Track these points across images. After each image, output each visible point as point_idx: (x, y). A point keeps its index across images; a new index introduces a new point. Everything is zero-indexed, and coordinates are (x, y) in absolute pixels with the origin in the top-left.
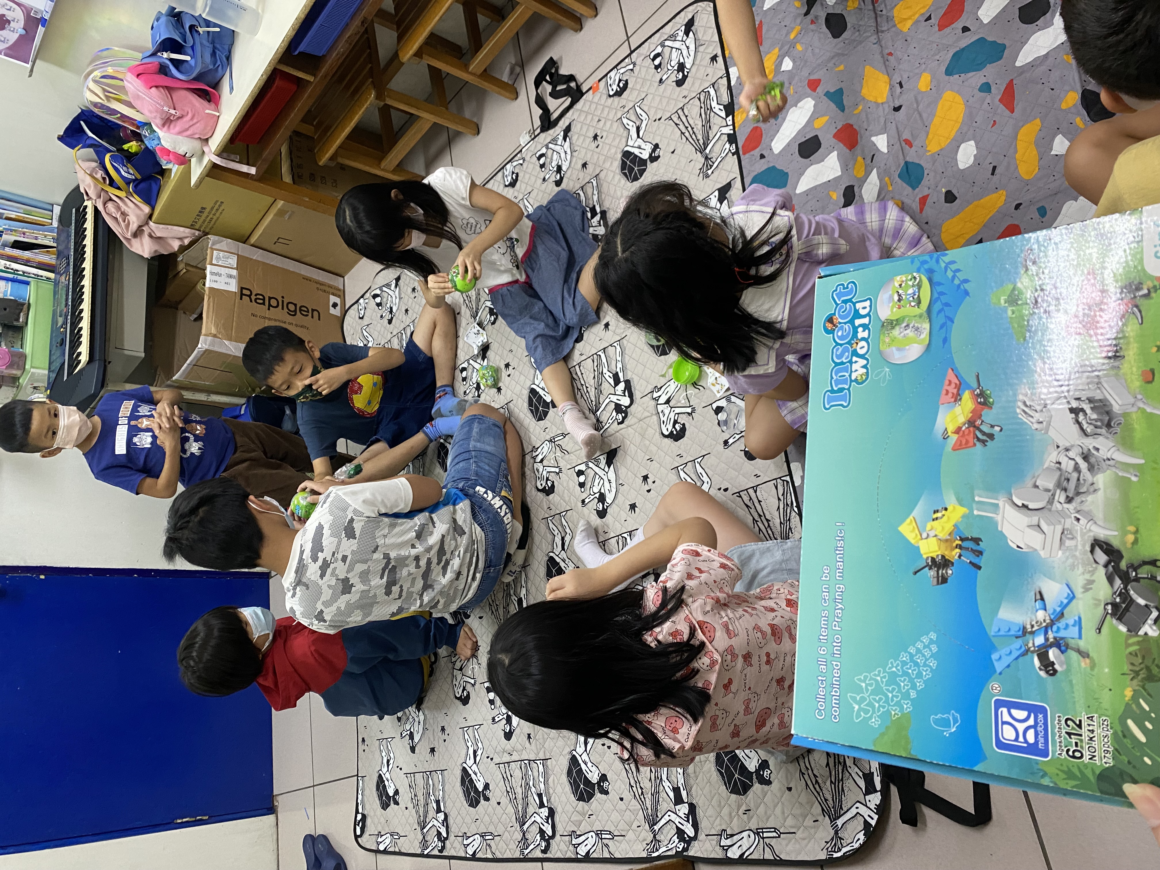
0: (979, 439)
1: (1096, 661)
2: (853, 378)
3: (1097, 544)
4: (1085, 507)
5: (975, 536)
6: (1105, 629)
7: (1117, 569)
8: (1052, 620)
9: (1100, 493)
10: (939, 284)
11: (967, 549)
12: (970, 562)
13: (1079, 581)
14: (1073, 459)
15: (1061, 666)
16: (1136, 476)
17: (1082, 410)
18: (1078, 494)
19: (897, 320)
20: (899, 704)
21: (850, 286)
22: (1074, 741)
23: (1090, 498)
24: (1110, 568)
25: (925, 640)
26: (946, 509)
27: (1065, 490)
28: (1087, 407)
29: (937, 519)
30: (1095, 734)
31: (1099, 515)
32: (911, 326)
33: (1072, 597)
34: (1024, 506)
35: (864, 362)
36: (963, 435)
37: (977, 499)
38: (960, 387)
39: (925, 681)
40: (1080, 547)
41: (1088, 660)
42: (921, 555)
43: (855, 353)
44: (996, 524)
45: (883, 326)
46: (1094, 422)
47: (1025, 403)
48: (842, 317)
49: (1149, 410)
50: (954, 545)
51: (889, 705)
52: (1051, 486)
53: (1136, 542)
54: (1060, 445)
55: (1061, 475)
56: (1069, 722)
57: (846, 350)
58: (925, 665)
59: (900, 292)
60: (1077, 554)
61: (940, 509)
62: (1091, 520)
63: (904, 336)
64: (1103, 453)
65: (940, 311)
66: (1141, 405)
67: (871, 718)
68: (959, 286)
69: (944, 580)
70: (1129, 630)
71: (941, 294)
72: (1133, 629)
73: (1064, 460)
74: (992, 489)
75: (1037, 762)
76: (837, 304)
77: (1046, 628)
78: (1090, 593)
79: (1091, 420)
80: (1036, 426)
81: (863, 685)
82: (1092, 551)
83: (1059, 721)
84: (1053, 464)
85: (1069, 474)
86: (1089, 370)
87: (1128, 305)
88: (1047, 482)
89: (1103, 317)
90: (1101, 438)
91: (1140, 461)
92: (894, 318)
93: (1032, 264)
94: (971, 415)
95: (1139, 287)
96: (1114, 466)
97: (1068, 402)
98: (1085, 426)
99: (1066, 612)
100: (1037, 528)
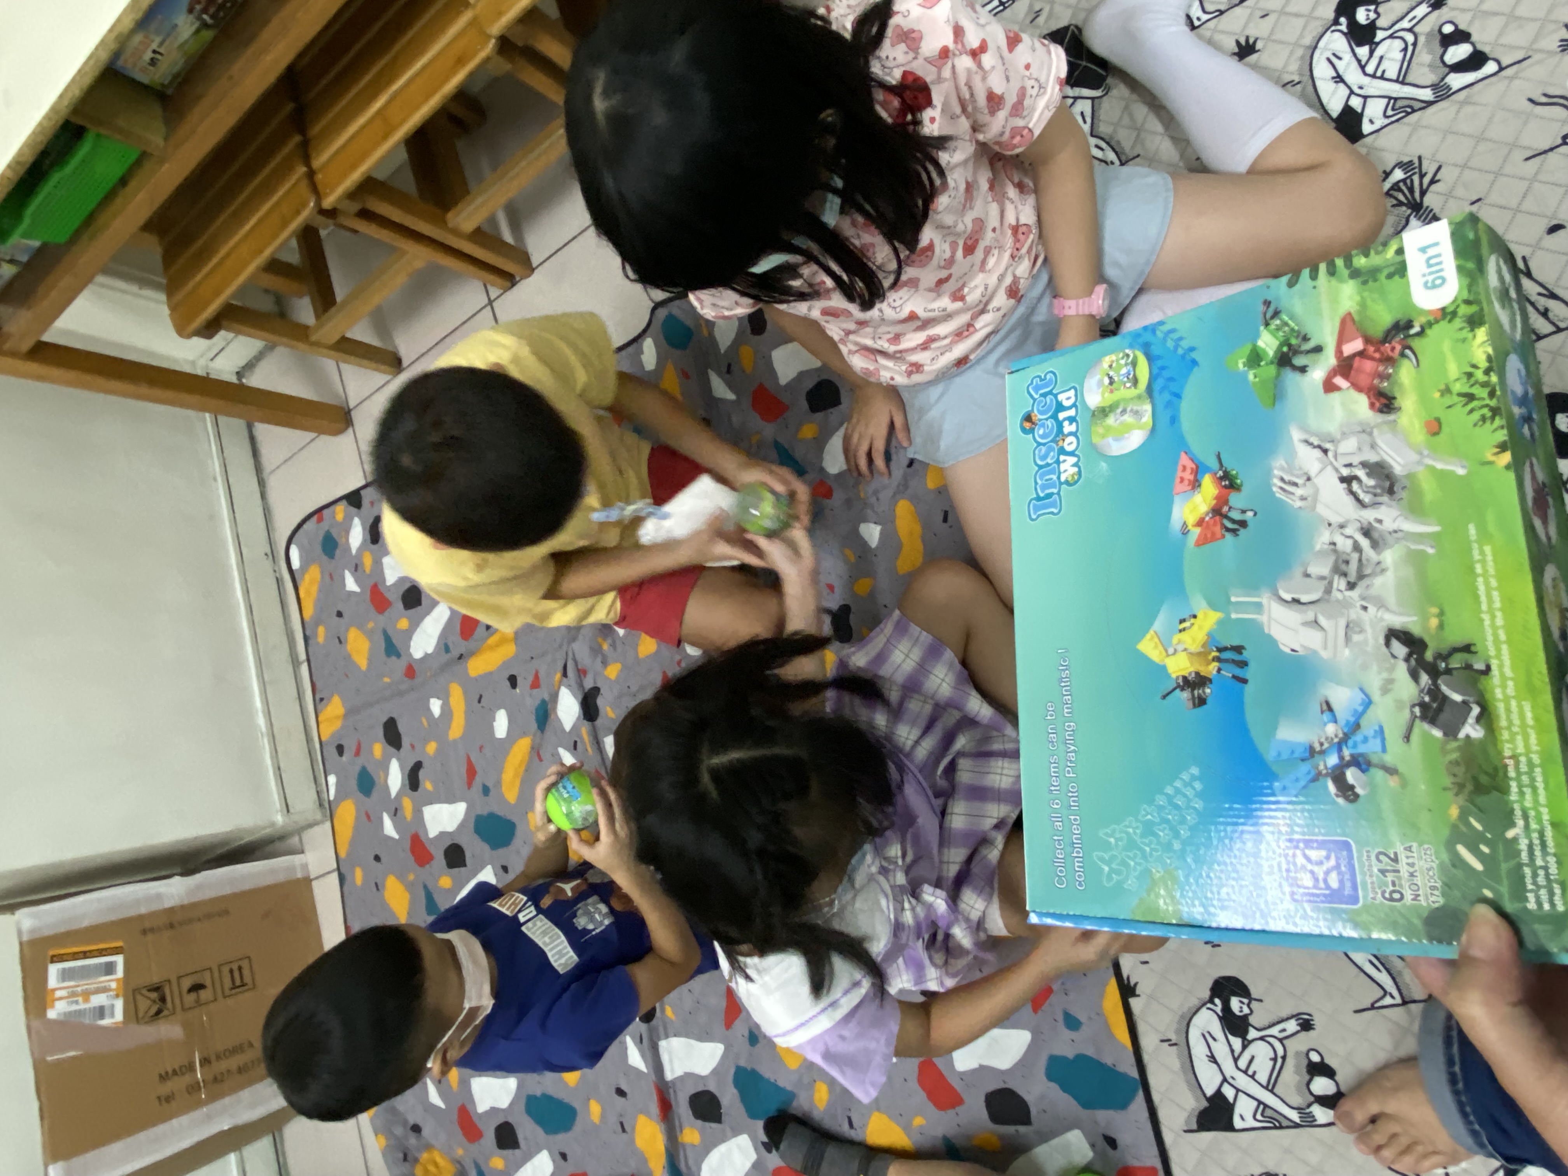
0: (1228, 529)
1: (1407, 775)
2: (1063, 479)
3: (1393, 634)
4: (1373, 592)
5: (1236, 643)
6: (1415, 736)
7: (1421, 662)
8: (1345, 734)
9: (1390, 573)
10: (1159, 357)
11: (1226, 661)
13: (1374, 681)
14: (1351, 537)
15: (1363, 788)
16: (1432, 546)
17: (1356, 478)
18: (1361, 577)
19: (1111, 407)
20: (1159, 859)
21: (1048, 377)
22: (1390, 880)
23: (1378, 581)
24: (1413, 662)
25: (1185, 776)
27: (1345, 575)
28: (1361, 473)
29: (1184, 629)
30: (1416, 868)
31: (1391, 600)
32: (1129, 409)
33: (1368, 703)
34: (1296, 601)
35: (1074, 460)
36: (1208, 527)
37: (1233, 599)
38: (1198, 471)
39: (1189, 828)
40: (1371, 641)
41: (1396, 778)
43: (1062, 451)
44: (1260, 627)
45: (1093, 415)
46: (1371, 490)
47: (1282, 479)
49: (1439, 466)
51: (1147, 862)
52: (1325, 571)
53: (1441, 626)
54: (1333, 521)
55: (1337, 559)
56: (1382, 857)
57: (1051, 449)
58: (1189, 807)
59: (1111, 373)
60: (1369, 649)
62: (1381, 605)
63: (1122, 423)
64: (1389, 525)
65: (1163, 389)
66: (1430, 462)
67: (1125, 880)
68: (1183, 357)
69: (1201, 702)
70: (1445, 734)
71: (1163, 368)
72: (1451, 732)
73: (1339, 539)
74: (1253, 587)
75: (1345, 911)
76: (1035, 400)
77: (1339, 744)
78: (1390, 696)
79: (1367, 487)
80: (1299, 504)
81: (1112, 840)
82: (1388, 644)
83: (1368, 856)
84: (1326, 547)
85: (1348, 554)
86: (1359, 429)
87: (1398, 348)
88: (1321, 568)
89: (1368, 366)
90: (1383, 508)
91: (1436, 529)
92: (1106, 404)
93: (1272, 318)
94: (1214, 502)
95: (1409, 325)
96: (1403, 538)
97: (1337, 470)
98: (1362, 496)
99: (1363, 722)
100: (1315, 625)
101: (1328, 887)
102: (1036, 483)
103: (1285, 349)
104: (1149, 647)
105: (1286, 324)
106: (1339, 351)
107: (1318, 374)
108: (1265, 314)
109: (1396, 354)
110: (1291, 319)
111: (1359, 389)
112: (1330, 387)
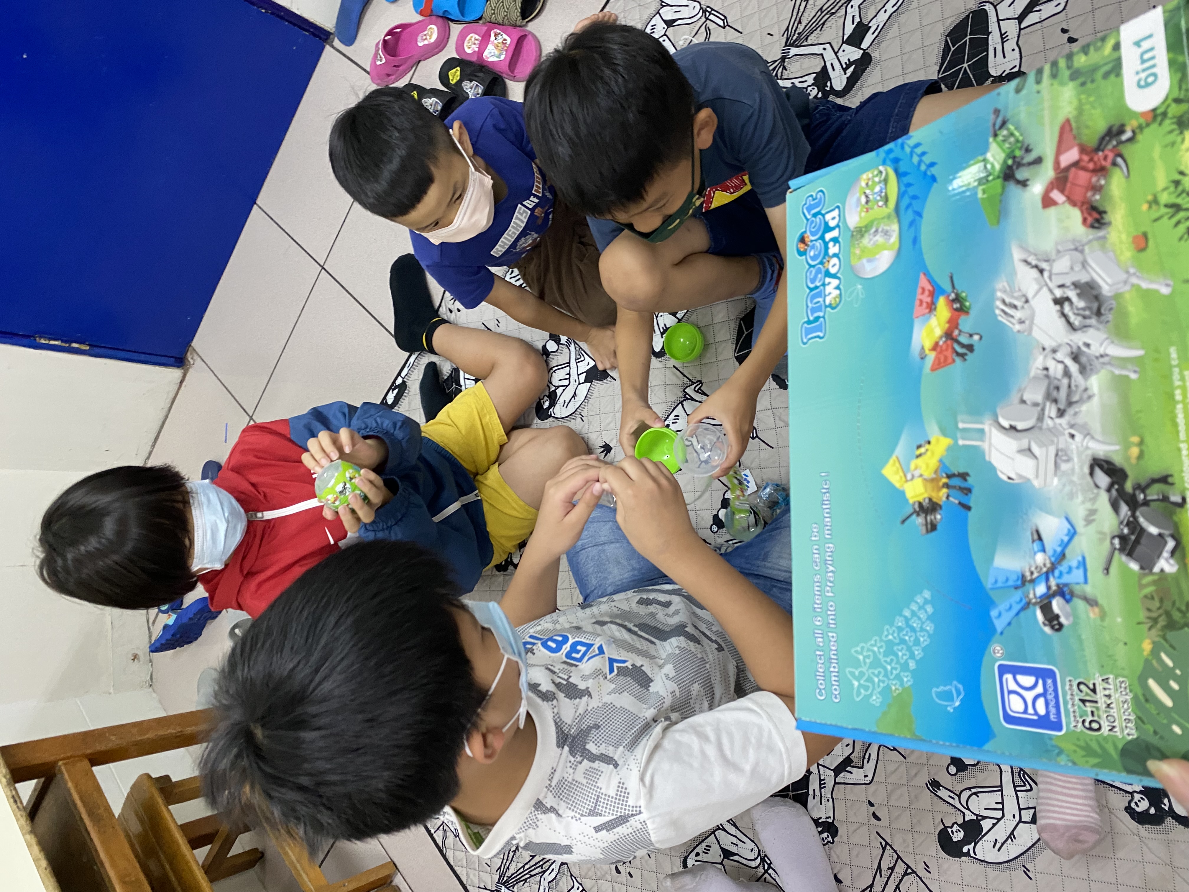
0: (958, 354)
1: (1107, 609)
2: (827, 303)
3: (1097, 464)
4: (1080, 420)
5: (962, 470)
6: (1113, 569)
7: (1121, 492)
8: (1053, 564)
9: (1095, 400)
10: (905, 174)
11: (954, 487)
12: (960, 503)
13: (1079, 513)
14: (1062, 362)
15: (1067, 618)
16: (1135, 372)
17: (1068, 299)
18: (1070, 404)
19: (866, 227)
20: (898, 677)
21: (819, 196)
22: (1089, 710)
23: (1084, 408)
24: (1114, 493)
25: (919, 600)
26: (929, 443)
27: (1055, 401)
28: (1072, 294)
30: (1113, 699)
31: (1096, 427)
32: (880, 230)
33: (1073, 534)
34: (1013, 428)
35: (835, 282)
36: (941, 352)
37: (961, 425)
38: (934, 294)
39: (923, 650)
40: (1077, 470)
41: (1096, 610)
42: (907, 501)
43: (828, 274)
44: (982, 454)
45: (852, 236)
46: (1081, 312)
47: (1004, 302)
48: (813, 234)
49: (1144, 285)
50: (941, 484)
51: (889, 679)
52: (1039, 398)
53: (1141, 456)
54: (1047, 345)
55: (1049, 385)
56: (1082, 687)
57: (819, 271)
59: (868, 191)
60: (1075, 478)
61: (923, 443)
62: (1088, 434)
63: (874, 244)
64: (1096, 349)
65: (907, 207)
66: (1134, 280)
67: (871, 695)
68: (925, 173)
69: (932, 527)
70: (1142, 568)
71: (909, 185)
72: (1147, 566)
73: (1051, 364)
74: (976, 413)
75: (1050, 737)
76: (807, 220)
77: (1047, 574)
78: (1092, 528)
79: (1078, 309)
80: (1017, 327)
81: (861, 657)
82: (1092, 474)
83: (1071, 685)
84: (1039, 372)
85: (1059, 380)
86: (1072, 247)
87: (1111, 156)
88: (1035, 394)
89: (1083, 177)
90: (1091, 331)
91: (1139, 353)
92: (862, 224)
93: (1001, 128)
94: (947, 326)
95: (1121, 131)
96: (1109, 363)
97: (1051, 291)
98: (1072, 318)
99: (1067, 552)
100: (1028, 453)
101: (1036, 713)
102: (807, 306)
103: (1010, 162)
105: (1012, 134)
106: (1057, 163)
107: (1037, 188)
108: (994, 125)
109: (1107, 164)
110: (1016, 129)
111: (1074, 204)
112: (1047, 202)
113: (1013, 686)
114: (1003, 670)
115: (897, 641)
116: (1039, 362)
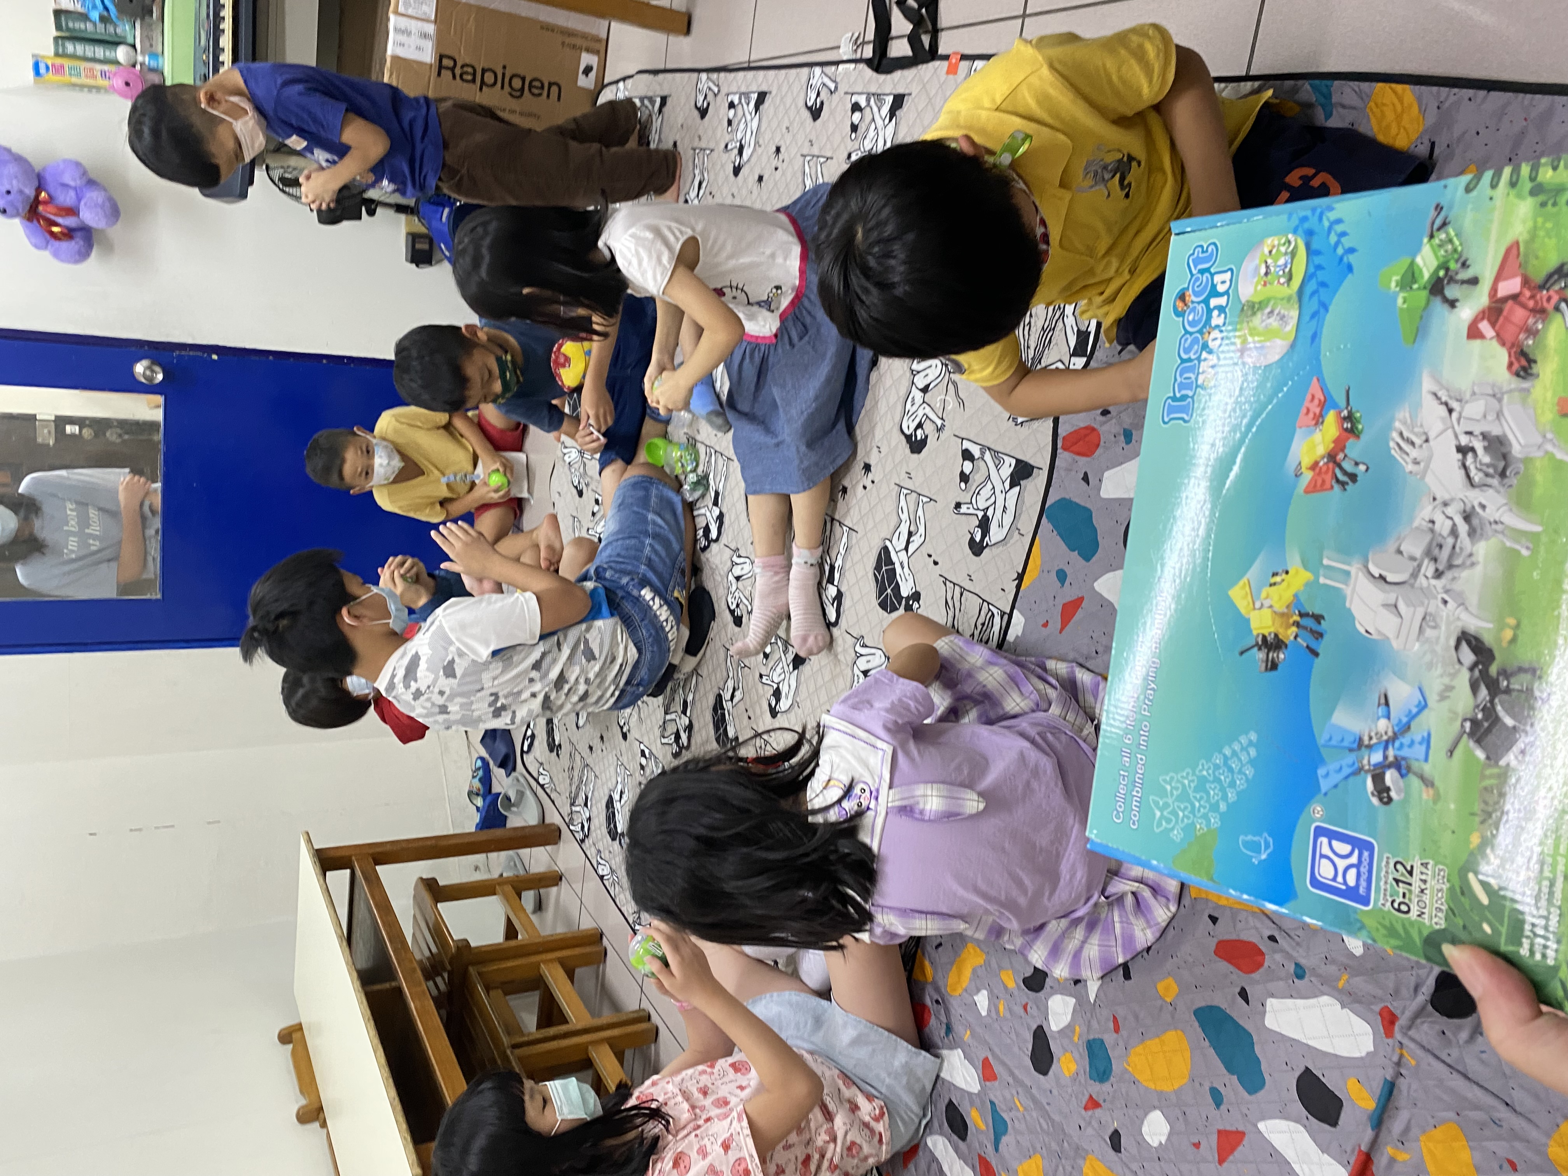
0: (1338, 481)
1: (1441, 791)
2: (1200, 382)
3: (1467, 639)
4: (1457, 586)
5: (1317, 611)
6: (1458, 753)
7: (1484, 674)
8: (1395, 734)
9: (1479, 569)
10: (1318, 253)
11: (1305, 628)
12: (1308, 647)
13: (1434, 684)
14: (1451, 518)
15: (1398, 793)
16: (1528, 548)
17: (1473, 450)
18: (1450, 566)
19: (1260, 303)
20: (1205, 817)
21: (1210, 249)
22: (1401, 891)
23: (1465, 574)
24: (1477, 673)
25: (1244, 740)
26: (1287, 572)
27: (1435, 560)
28: (1479, 446)
29: (1275, 584)
30: (1428, 885)
31: (1473, 600)
32: (1276, 312)
33: (1423, 706)
34: (1382, 578)
36: (1320, 473)
37: (1325, 562)
38: (1324, 405)
39: (1238, 794)
40: (1442, 639)
41: (1431, 791)
42: (1251, 631)
44: (1344, 598)
45: (1243, 309)
46: (1484, 468)
47: (1401, 434)
48: (1197, 294)
49: (1559, 455)
50: (1291, 621)
51: (1194, 816)
52: (1418, 552)
53: (1514, 640)
54: (1438, 496)
55: (1432, 540)
56: (1399, 867)
58: (1240, 772)
59: (1269, 261)
60: (1438, 649)
61: (1280, 571)
62: (1462, 604)
63: (1266, 327)
64: (1490, 514)
65: (1313, 294)
66: (1549, 447)
67: (1173, 829)
68: (1341, 259)
70: (1488, 758)
71: (1319, 267)
72: (1493, 757)
73: (1439, 518)
74: (1345, 551)
75: (1355, 910)
76: (1192, 275)
77: (1387, 742)
78: (1446, 704)
79: (1481, 464)
80: (1410, 467)
81: (1168, 787)
82: (1457, 648)
83: (1387, 863)
84: (1424, 523)
85: (1443, 537)
86: (1491, 392)
87: (1555, 298)
88: (1415, 547)
89: (1519, 314)
90: (1491, 491)
91: (1537, 528)
92: (1257, 299)
93: (1439, 229)
94: (1332, 445)
96: (1502, 533)
97: (1456, 436)
98: (1473, 472)
99: (1413, 725)
100: (1394, 610)
101: (1345, 883)
103: (1442, 273)
104: (1238, 595)
105: (1451, 241)
106: (1494, 290)
107: (1466, 313)
108: (1433, 223)
109: (1550, 307)
110: (1456, 235)
111: (1502, 342)
112: (1474, 333)
113: (1326, 850)
114: (1320, 832)
115: (1211, 778)
116: (1426, 511)
